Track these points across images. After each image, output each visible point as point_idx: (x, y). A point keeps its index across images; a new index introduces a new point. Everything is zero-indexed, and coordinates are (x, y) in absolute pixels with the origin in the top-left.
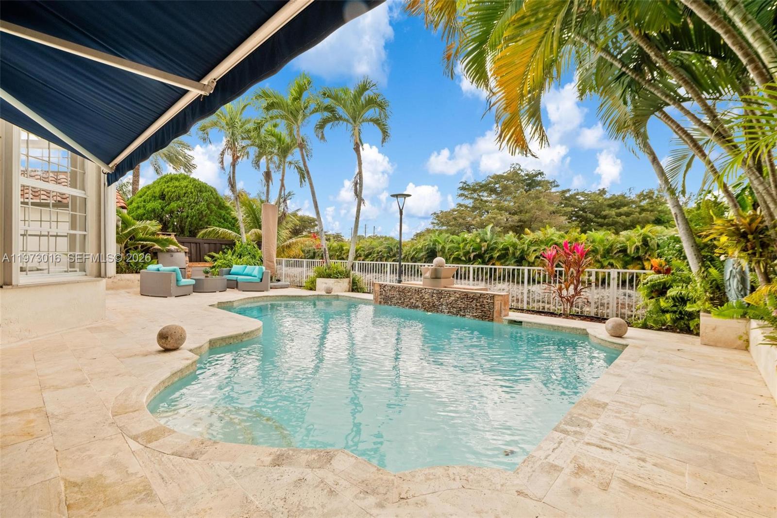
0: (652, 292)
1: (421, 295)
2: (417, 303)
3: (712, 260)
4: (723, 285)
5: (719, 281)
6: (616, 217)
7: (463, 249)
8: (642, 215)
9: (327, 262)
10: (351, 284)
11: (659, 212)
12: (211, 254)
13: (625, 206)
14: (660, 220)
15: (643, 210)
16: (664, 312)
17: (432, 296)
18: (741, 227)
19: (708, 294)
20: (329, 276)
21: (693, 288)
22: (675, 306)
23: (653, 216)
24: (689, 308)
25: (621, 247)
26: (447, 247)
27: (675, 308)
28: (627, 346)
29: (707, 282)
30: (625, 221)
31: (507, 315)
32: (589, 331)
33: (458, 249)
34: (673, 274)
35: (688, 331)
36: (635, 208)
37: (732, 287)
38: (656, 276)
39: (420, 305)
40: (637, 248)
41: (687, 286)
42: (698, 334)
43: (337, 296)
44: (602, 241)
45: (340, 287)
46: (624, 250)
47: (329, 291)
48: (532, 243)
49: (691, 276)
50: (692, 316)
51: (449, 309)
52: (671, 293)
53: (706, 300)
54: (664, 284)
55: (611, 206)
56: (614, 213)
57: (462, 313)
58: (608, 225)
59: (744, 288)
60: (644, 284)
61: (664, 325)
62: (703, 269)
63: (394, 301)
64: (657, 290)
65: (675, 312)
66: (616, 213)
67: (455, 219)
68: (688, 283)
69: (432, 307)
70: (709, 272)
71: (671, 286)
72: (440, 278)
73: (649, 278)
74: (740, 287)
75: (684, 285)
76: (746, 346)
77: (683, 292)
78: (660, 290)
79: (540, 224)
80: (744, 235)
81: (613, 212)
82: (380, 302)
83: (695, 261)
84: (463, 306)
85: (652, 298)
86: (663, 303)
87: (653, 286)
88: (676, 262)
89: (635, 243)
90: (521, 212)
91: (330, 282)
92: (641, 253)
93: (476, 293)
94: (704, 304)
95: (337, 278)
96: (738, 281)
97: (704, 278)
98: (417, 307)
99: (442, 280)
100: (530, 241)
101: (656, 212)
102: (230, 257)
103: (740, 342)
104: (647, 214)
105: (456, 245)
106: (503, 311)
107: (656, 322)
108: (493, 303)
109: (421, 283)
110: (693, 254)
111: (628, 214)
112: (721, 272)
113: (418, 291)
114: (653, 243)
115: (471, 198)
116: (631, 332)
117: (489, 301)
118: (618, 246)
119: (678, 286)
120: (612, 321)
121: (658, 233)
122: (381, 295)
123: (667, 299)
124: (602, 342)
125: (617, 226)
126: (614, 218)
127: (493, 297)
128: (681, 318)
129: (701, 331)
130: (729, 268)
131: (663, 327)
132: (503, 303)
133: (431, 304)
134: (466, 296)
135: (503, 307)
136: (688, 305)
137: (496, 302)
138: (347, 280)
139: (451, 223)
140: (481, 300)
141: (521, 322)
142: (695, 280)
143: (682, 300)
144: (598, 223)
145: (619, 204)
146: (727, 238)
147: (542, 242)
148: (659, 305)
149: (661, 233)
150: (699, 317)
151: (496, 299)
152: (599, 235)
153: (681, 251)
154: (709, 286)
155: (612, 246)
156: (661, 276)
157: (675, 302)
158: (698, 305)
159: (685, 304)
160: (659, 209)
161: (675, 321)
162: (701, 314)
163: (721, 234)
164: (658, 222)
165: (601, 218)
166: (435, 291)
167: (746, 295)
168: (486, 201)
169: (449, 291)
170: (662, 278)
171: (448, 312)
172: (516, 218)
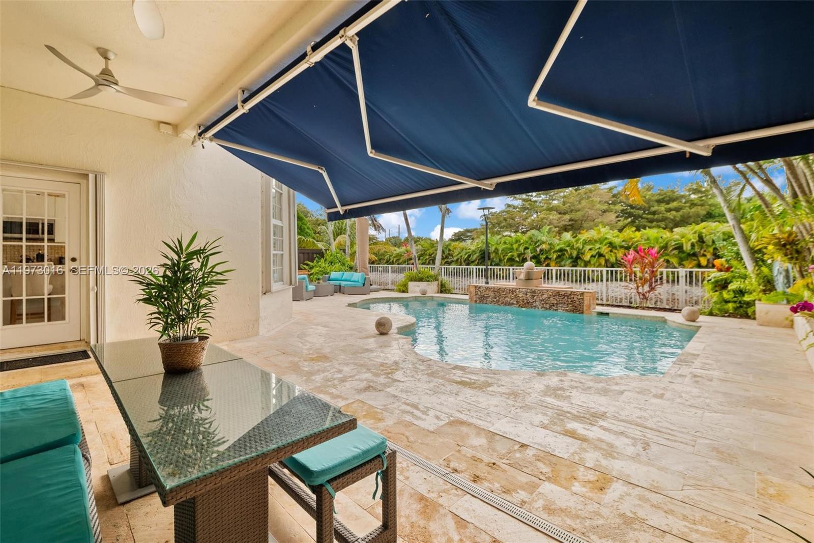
0: (716, 286)
1: (515, 294)
2: (512, 301)
3: (763, 261)
4: (772, 280)
5: (770, 277)
6: (665, 212)
7: (517, 250)
8: (693, 210)
9: (417, 268)
10: (440, 287)
11: (710, 205)
12: (305, 262)
13: (674, 200)
14: (711, 214)
15: (693, 205)
16: (727, 302)
17: (526, 295)
18: (782, 240)
19: (761, 287)
20: (421, 280)
21: (750, 282)
22: (735, 297)
23: (705, 210)
24: (747, 298)
25: (675, 244)
26: (500, 248)
27: (735, 299)
28: (700, 327)
29: (760, 278)
30: (675, 217)
31: (594, 309)
32: (666, 318)
33: (511, 249)
34: (732, 272)
35: (746, 316)
36: (685, 203)
37: (780, 281)
38: (719, 274)
39: (515, 302)
40: (693, 245)
41: (744, 282)
42: (754, 319)
43: (432, 297)
44: (657, 239)
45: (431, 288)
46: (679, 248)
47: (424, 293)
48: (585, 243)
49: (747, 274)
50: (750, 304)
51: (543, 304)
52: (732, 286)
53: (760, 292)
54: (726, 280)
55: (659, 202)
56: (663, 209)
57: (554, 308)
58: (658, 221)
59: (788, 282)
60: (709, 281)
61: (726, 313)
62: (757, 268)
63: (490, 299)
64: (720, 285)
65: (735, 302)
66: (666, 208)
67: (505, 220)
68: (745, 279)
69: (527, 304)
70: (761, 270)
71: (731, 282)
72: (532, 279)
73: (713, 275)
74: (786, 281)
75: (742, 280)
76: (792, 325)
77: (742, 286)
78: (722, 285)
79: (592, 223)
80: (784, 245)
81: (663, 207)
82: (476, 301)
83: (751, 262)
84: (556, 302)
85: (716, 291)
86: (726, 295)
87: (717, 282)
88: (734, 263)
89: (690, 240)
90: (572, 211)
91: (423, 285)
92: (697, 249)
93: (566, 291)
94: (758, 295)
95: (429, 281)
96: (784, 277)
97: (758, 275)
98: (510, 304)
99: (535, 281)
100: (584, 240)
101: (707, 207)
102: (323, 265)
103: (787, 322)
104: (697, 209)
105: (509, 246)
106: (592, 305)
107: (719, 310)
108: (583, 299)
109: (515, 284)
110: (749, 256)
111: (677, 210)
112: (771, 270)
113: (513, 291)
114: (708, 239)
115: (520, 199)
116: (702, 318)
117: (579, 297)
118: (673, 244)
119: (737, 282)
120: (686, 310)
121: (712, 229)
122: (476, 295)
123: (728, 291)
124: (681, 326)
125: (667, 222)
126: (663, 214)
127: (582, 294)
128: (741, 307)
129: (757, 316)
130: (776, 268)
131: (725, 314)
132: (591, 299)
133: (525, 301)
134: (558, 293)
135: (592, 301)
136: (746, 296)
137: (585, 298)
138: (436, 283)
139: (502, 225)
140: (572, 296)
141: (607, 314)
142: (751, 277)
143: (741, 292)
144: (647, 219)
145: (668, 198)
146: (773, 247)
147: (596, 241)
148: (722, 297)
149: (715, 230)
150: (754, 305)
151: (585, 295)
152: (652, 233)
153: (738, 254)
154: (761, 281)
155: (667, 244)
156: (722, 273)
157: (735, 294)
158: (754, 296)
159: (743, 295)
160: (710, 203)
161: (736, 309)
162: (757, 302)
163: (769, 244)
164: (709, 216)
165: (650, 213)
166: (529, 291)
167: (789, 286)
168: (536, 201)
169: (542, 290)
170: (724, 275)
171: (542, 307)
172: (567, 217)
